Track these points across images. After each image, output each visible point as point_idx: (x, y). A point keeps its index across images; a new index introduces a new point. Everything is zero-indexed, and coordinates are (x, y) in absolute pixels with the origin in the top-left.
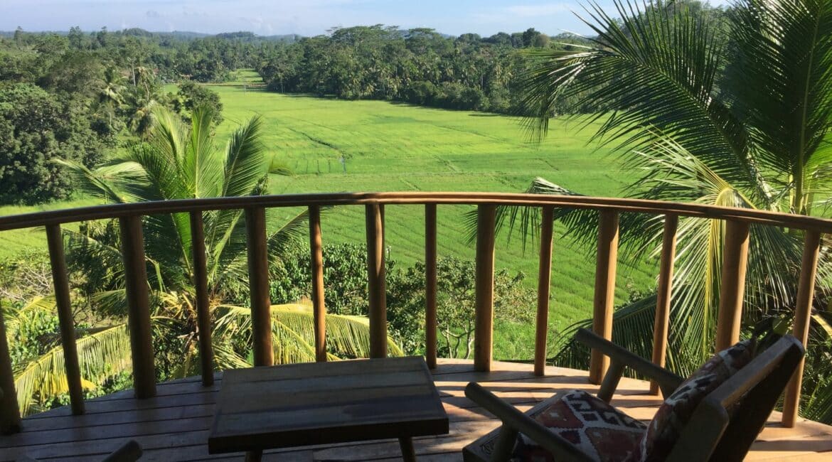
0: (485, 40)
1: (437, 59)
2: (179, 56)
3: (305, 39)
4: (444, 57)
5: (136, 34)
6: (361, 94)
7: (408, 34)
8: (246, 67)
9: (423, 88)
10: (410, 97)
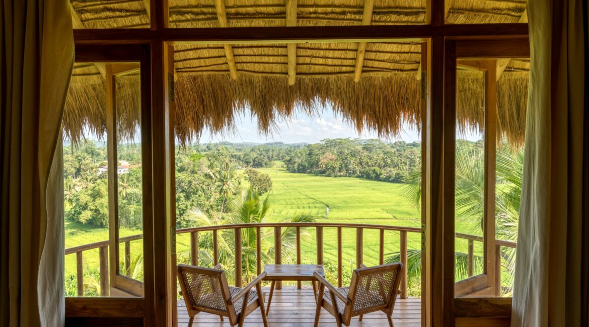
0: (409, 145)
1: (382, 155)
2: (246, 155)
3: (310, 145)
4: (385, 154)
5: (225, 144)
6: (338, 174)
7: (365, 141)
8: (279, 160)
9: (374, 171)
10: (366, 176)
